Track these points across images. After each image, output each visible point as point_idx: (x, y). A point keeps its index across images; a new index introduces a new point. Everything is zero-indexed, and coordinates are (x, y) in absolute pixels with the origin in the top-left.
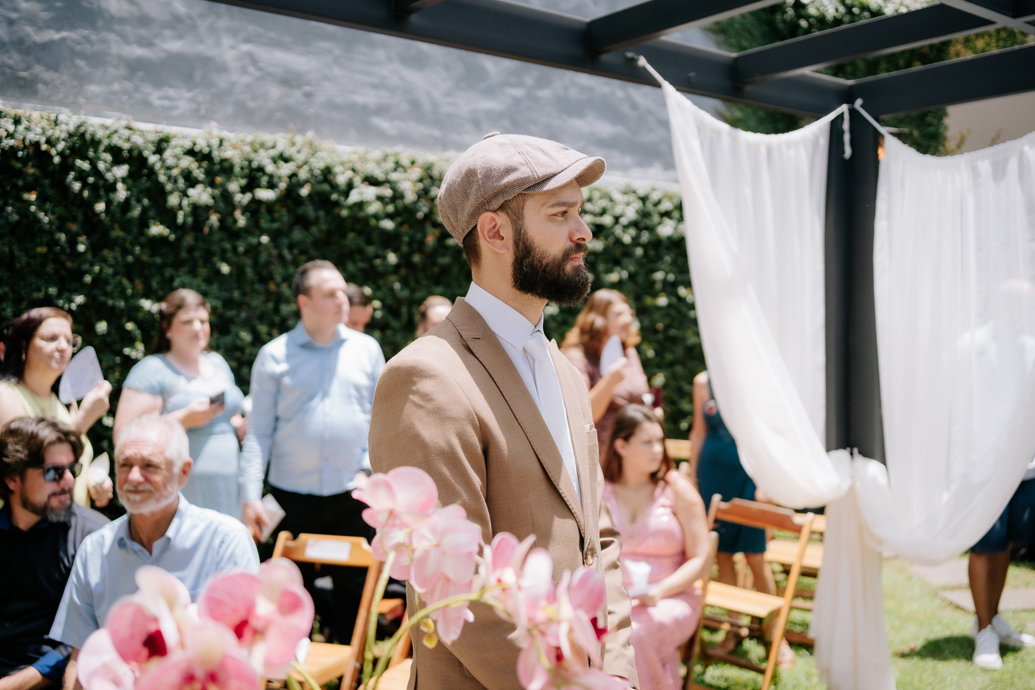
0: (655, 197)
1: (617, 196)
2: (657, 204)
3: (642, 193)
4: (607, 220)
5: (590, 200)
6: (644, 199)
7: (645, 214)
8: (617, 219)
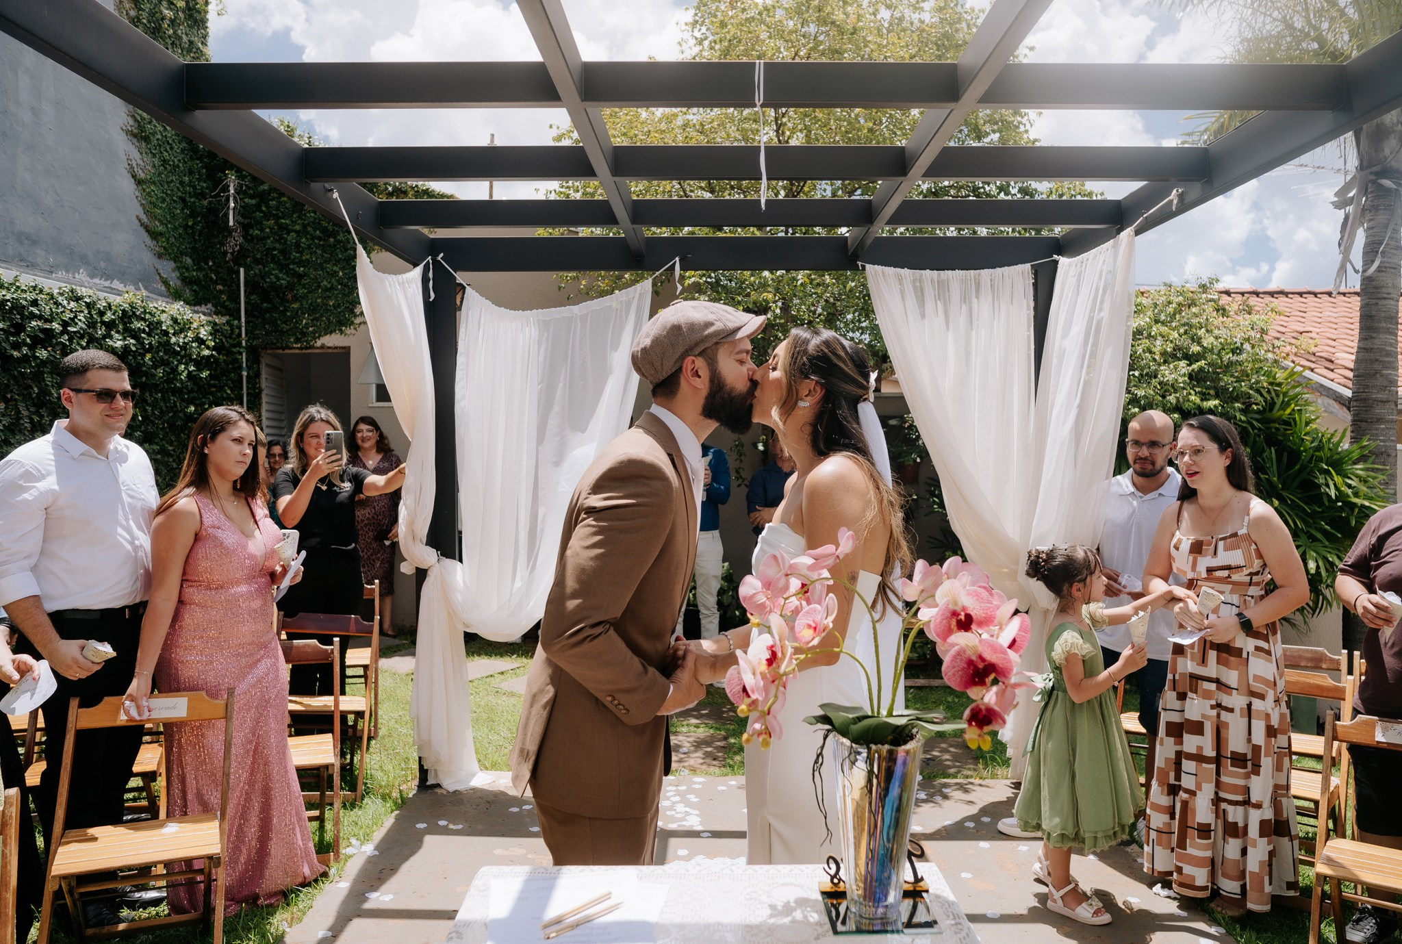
0: (102, 304)
1: (60, 299)
2: (102, 314)
3: (88, 300)
4: (56, 326)
5: (35, 303)
6: (88, 305)
7: (92, 324)
8: (65, 324)
